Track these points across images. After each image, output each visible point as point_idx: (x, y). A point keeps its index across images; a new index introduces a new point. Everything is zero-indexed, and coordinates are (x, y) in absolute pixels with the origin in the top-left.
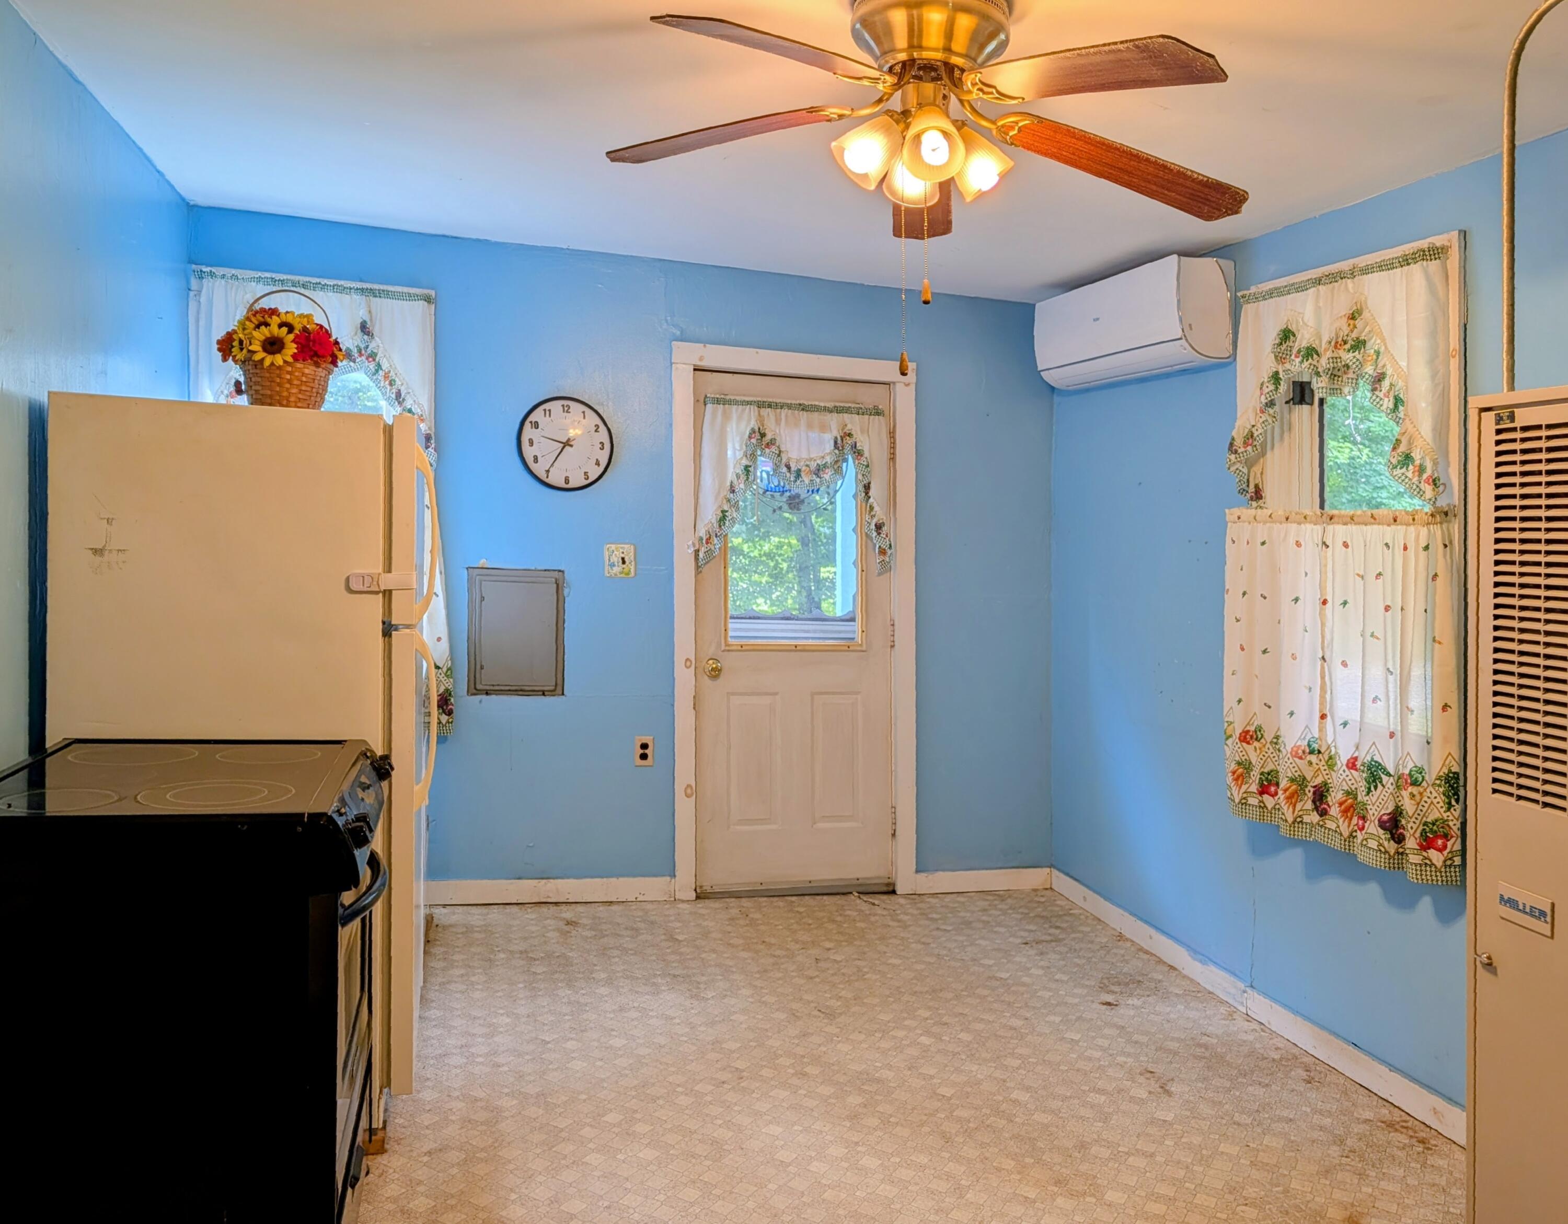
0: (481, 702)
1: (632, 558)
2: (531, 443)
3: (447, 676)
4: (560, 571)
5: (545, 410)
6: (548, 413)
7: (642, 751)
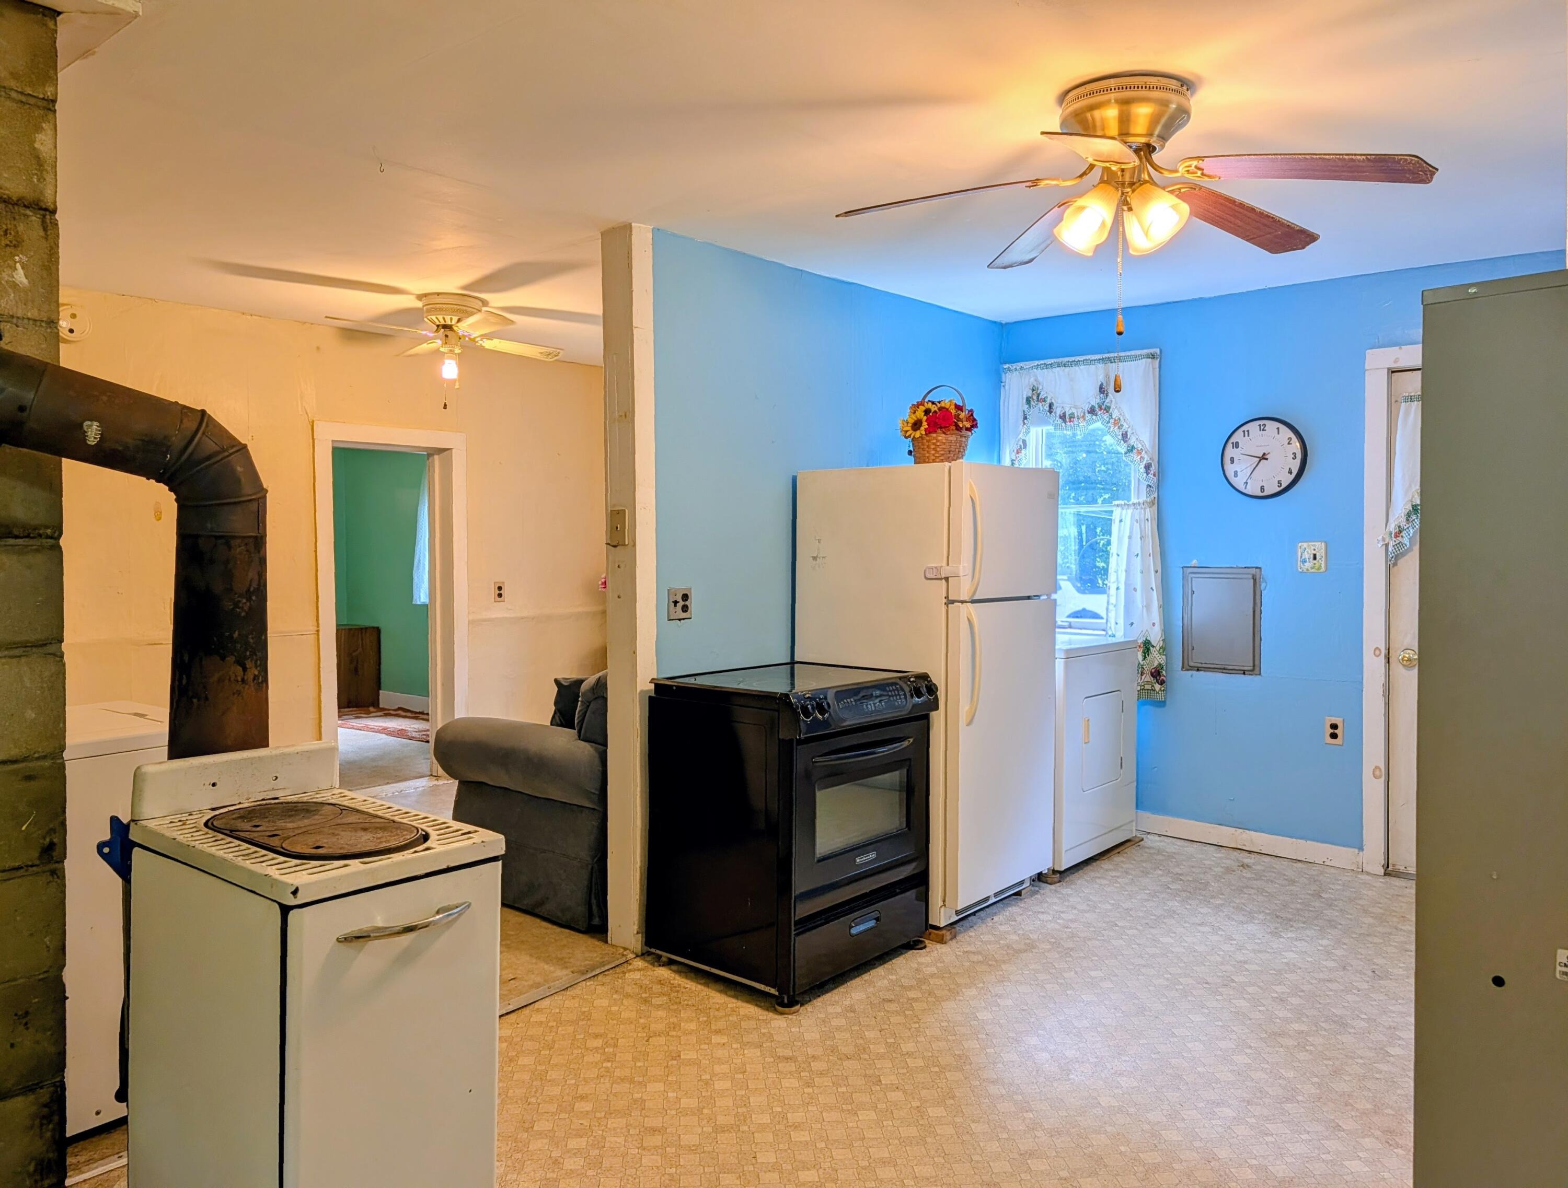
0: (1192, 676)
1: (1323, 555)
2: (1232, 460)
3: (1160, 654)
4: (1257, 568)
5: (1244, 431)
6: (1246, 433)
7: (1332, 731)
